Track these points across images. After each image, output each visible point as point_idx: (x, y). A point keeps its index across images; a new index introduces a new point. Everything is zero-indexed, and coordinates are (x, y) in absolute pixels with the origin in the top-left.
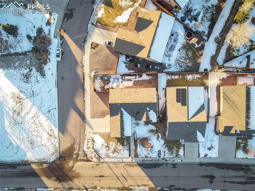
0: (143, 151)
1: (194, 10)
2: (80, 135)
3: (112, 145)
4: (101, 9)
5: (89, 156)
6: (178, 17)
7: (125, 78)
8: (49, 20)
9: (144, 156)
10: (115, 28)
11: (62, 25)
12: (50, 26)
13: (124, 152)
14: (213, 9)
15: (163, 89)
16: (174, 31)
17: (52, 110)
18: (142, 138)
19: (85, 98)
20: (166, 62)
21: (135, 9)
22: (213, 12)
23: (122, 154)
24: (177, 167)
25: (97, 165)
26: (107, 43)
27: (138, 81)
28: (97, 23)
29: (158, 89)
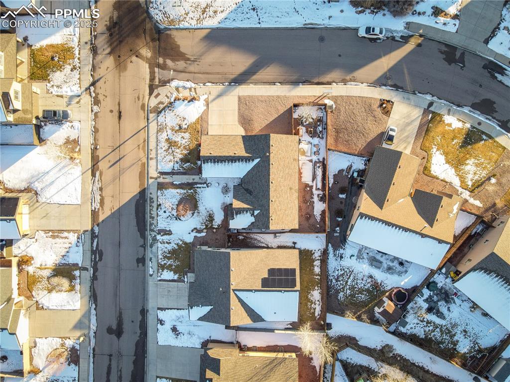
0: (171, 200)
1: (449, 308)
2: (204, 73)
3: (182, 137)
4: (461, 123)
5: (161, 90)
6: (436, 275)
7: (319, 167)
8: (444, 13)
9: (161, 202)
10: (421, 149)
11: (431, 41)
12: (432, 15)
13: (169, 161)
14: (449, 343)
15: (295, 243)
16: (409, 267)
17: (258, 15)
18: (196, 199)
19: (279, 84)
20: (348, 251)
21: (458, 191)
22: (442, 343)
23: (165, 159)
24: (138, 266)
25: (143, 107)
26: (391, 133)
27: (312, 193)
28: (433, 113)
29: (295, 232)
